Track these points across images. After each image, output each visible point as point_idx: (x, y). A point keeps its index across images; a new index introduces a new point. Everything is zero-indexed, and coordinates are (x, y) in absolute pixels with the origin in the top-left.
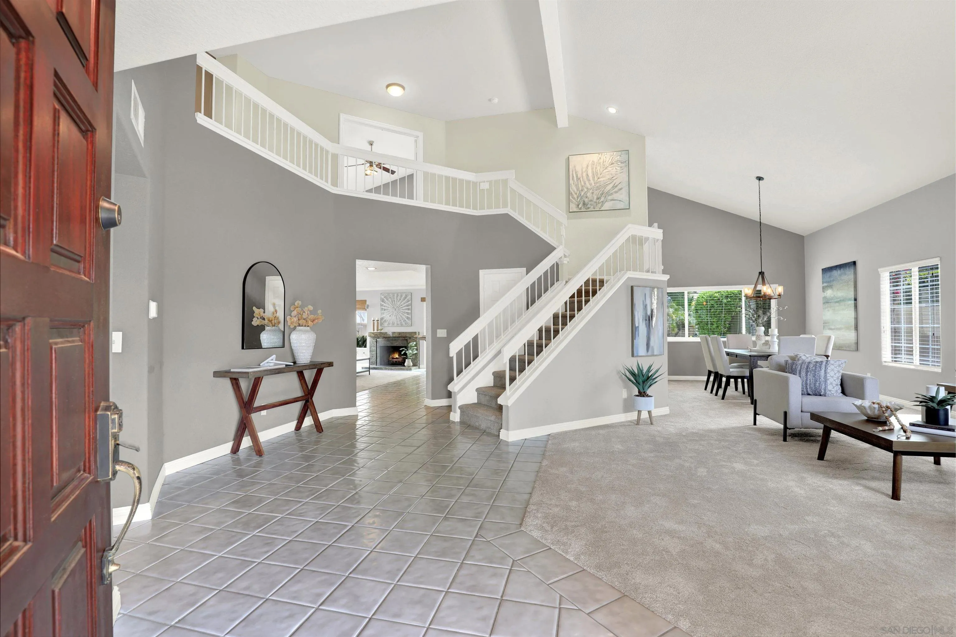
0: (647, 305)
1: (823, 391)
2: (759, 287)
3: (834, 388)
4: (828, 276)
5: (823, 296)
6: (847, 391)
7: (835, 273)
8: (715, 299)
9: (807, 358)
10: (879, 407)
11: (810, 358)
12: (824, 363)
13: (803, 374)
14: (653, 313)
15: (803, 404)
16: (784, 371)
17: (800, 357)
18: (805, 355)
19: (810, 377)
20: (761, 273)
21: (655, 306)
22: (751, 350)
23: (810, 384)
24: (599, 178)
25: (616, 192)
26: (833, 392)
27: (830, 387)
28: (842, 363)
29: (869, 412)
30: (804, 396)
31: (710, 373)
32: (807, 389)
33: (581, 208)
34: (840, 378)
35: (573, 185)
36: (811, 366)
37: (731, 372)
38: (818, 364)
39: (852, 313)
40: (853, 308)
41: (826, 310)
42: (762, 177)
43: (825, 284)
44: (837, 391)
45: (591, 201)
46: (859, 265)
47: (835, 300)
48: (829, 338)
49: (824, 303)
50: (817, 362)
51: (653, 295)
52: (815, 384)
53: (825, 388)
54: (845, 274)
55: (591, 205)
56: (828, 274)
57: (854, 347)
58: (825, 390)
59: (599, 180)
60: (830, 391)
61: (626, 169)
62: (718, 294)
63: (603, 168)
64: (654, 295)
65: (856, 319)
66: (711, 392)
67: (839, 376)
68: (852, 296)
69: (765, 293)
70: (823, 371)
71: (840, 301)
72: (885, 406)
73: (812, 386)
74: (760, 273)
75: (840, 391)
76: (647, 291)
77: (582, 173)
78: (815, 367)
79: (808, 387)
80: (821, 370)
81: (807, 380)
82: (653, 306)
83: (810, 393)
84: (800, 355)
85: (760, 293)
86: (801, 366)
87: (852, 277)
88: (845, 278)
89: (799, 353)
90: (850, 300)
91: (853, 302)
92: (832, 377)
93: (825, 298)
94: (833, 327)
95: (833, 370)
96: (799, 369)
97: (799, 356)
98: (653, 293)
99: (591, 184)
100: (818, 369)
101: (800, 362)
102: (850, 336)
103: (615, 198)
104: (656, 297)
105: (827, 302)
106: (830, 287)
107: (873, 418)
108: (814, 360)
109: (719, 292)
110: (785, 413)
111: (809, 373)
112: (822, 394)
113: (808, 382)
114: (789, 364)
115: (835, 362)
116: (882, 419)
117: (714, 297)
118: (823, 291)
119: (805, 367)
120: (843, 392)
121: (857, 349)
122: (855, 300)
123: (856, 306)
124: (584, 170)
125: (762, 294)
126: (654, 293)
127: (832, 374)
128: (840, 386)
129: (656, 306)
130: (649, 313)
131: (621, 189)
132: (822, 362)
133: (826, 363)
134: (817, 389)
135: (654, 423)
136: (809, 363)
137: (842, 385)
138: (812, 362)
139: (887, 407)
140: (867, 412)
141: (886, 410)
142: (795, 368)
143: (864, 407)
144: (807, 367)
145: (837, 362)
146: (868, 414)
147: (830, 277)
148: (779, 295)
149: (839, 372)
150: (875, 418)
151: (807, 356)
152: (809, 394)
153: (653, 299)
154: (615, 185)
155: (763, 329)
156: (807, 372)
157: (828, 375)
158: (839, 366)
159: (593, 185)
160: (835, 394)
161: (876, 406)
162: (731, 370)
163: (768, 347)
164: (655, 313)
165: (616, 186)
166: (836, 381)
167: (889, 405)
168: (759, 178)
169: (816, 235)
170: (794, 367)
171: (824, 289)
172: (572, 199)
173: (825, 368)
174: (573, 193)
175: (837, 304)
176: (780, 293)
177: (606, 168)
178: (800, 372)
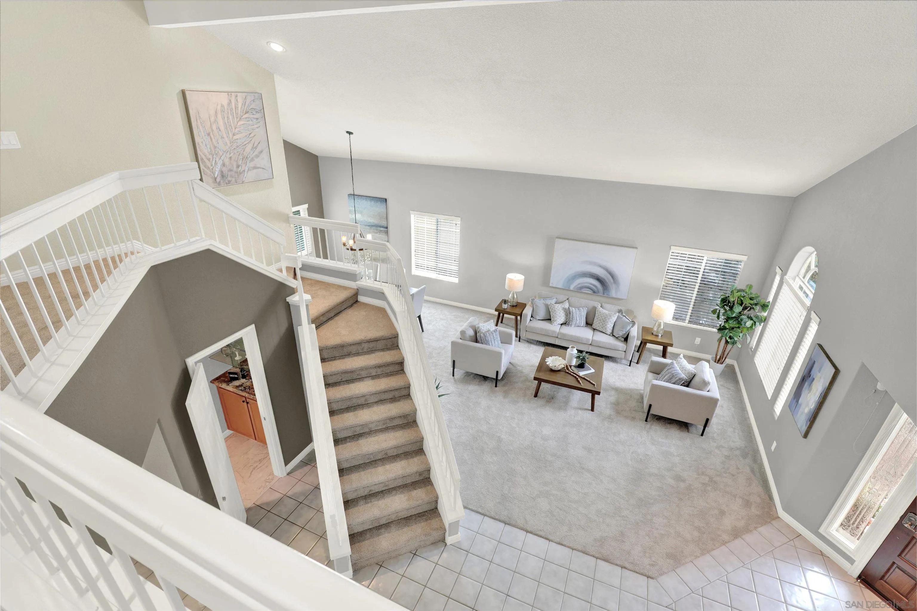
5: (351, 217)
7: (365, 202)
24: (234, 135)
25: (257, 156)
33: (220, 182)
35: (201, 144)
40: (384, 234)
42: (352, 132)
45: (231, 170)
46: (389, 202)
47: (366, 224)
54: (376, 206)
55: (231, 176)
59: (235, 137)
61: (262, 123)
63: (237, 118)
68: (384, 224)
71: (372, 226)
77: (211, 124)
87: (383, 210)
88: (376, 209)
90: (382, 227)
91: (384, 229)
93: (353, 219)
99: (226, 144)
103: (258, 166)
106: (359, 212)
118: (351, 213)
122: (387, 228)
123: (387, 233)
124: (213, 119)
131: (261, 152)
154: (255, 145)
159: (229, 145)
165: (256, 148)
172: (205, 169)
174: (205, 160)
175: (368, 227)
177: (240, 118)
178: (491, 342)
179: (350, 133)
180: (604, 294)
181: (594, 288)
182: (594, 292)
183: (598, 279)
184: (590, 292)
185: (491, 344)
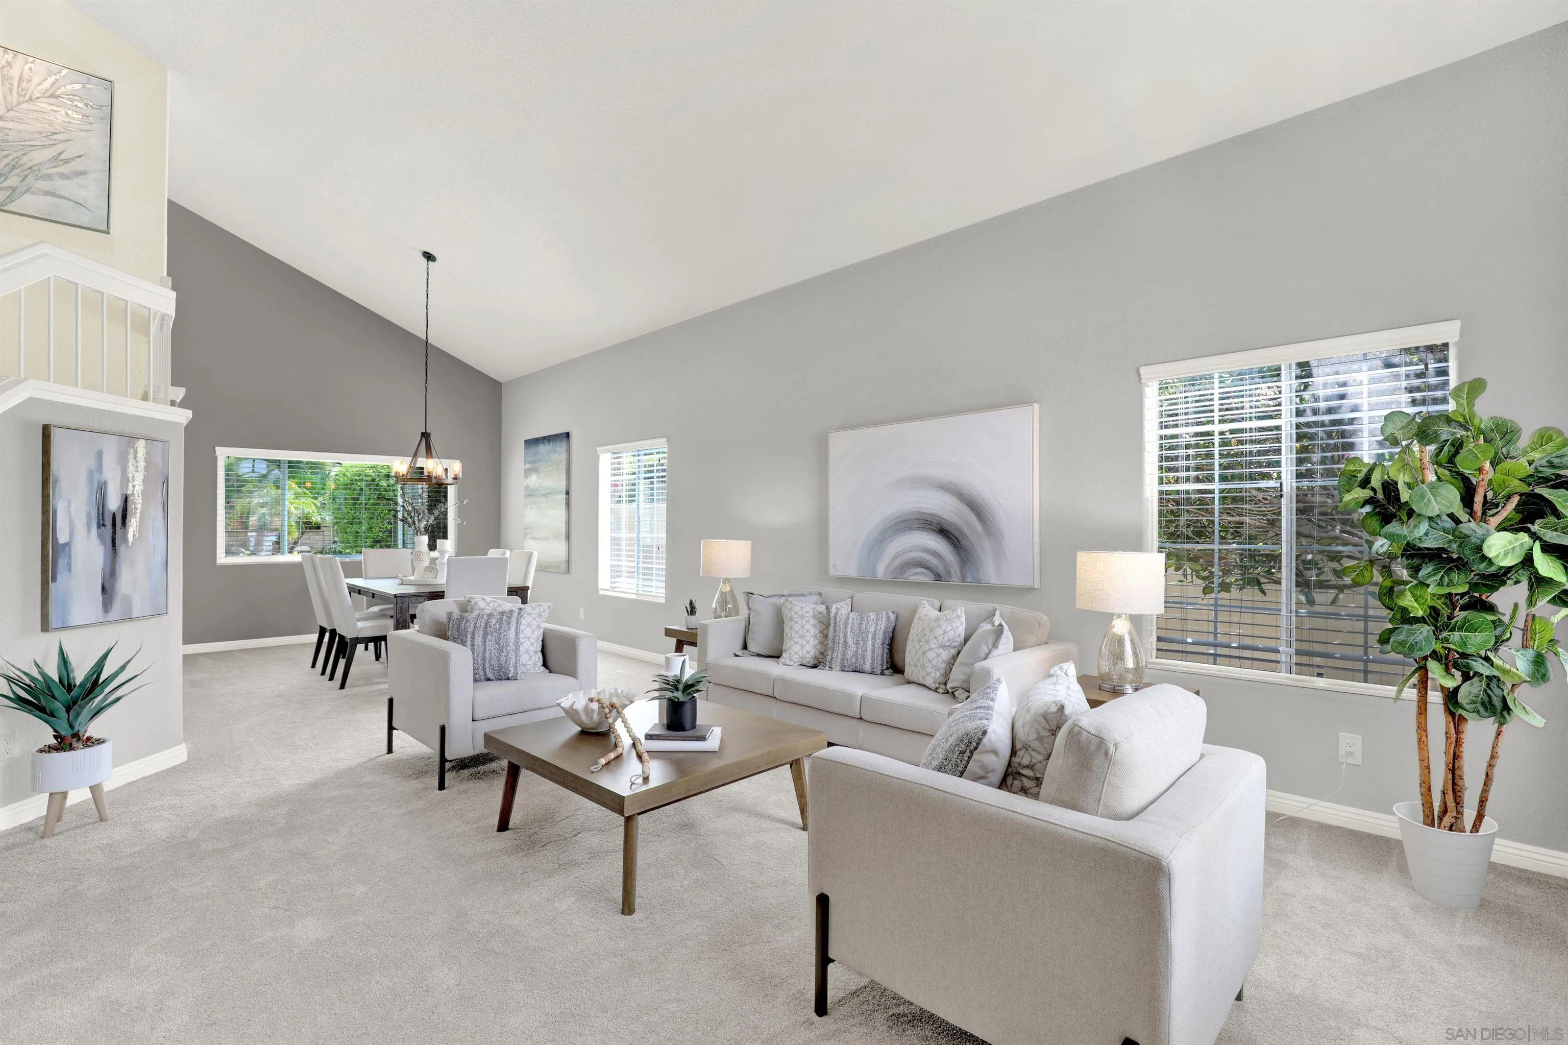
0: (105, 483)
1: (512, 669)
2: (421, 462)
3: (531, 657)
4: (532, 453)
5: (525, 484)
6: (551, 663)
7: (543, 448)
8: (368, 478)
9: (488, 604)
10: (599, 707)
11: (492, 605)
12: (515, 615)
13: (479, 639)
14: (131, 507)
15: (476, 704)
16: (445, 637)
17: (476, 603)
18: (484, 599)
19: (491, 644)
20: (425, 435)
21: (136, 488)
22: (402, 580)
23: (490, 660)
25: (65, 177)
26: (528, 667)
27: (524, 658)
28: (544, 611)
29: (584, 718)
30: (479, 684)
31: (322, 631)
32: (484, 669)
34: (541, 638)
36: (493, 621)
37: (359, 630)
38: (505, 618)
39: (561, 513)
40: (564, 507)
41: (529, 507)
42: (433, 254)
43: (528, 466)
44: (535, 664)
46: (573, 437)
47: (541, 492)
48: (530, 556)
49: (526, 496)
50: (502, 613)
51: (131, 456)
52: (498, 657)
53: (516, 663)
54: (555, 452)
56: (533, 449)
57: (564, 567)
58: (516, 668)
60: (524, 665)
62: (372, 471)
64: (135, 458)
65: (568, 523)
66: (323, 673)
67: (539, 634)
68: (563, 487)
69: (429, 473)
70: (513, 631)
71: (548, 494)
72: (608, 704)
73: (494, 662)
74: (423, 434)
75: (540, 663)
76: (110, 447)
78: (500, 623)
79: (487, 665)
80: (509, 629)
81: (485, 651)
82: (131, 488)
83: (490, 676)
84: (476, 600)
85: (422, 473)
86: (476, 624)
87: (564, 456)
88: (555, 457)
89: (474, 596)
90: (560, 492)
91: (564, 496)
92: (529, 638)
93: (527, 487)
94: (537, 536)
95: (529, 625)
96: (471, 629)
97: (473, 602)
98: (132, 451)
100: (505, 626)
101: (474, 615)
102: (559, 550)
103: (62, 193)
104: (142, 464)
105: (530, 494)
106: (534, 470)
107: (589, 729)
108: (500, 610)
109: (372, 467)
110: (443, 729)
111: (489, 637)
112: (510, 675)
113: (487, 655)
114: (453, 620)
115: (534, 609)
116: (603, 729)
117: (366, 476)
118: (526, 477)
119: (483, 624)
120: (545, 664)
121: (568, 571)
122: (568, 493)
123: (568, 504)
125: (426, 474)
126: (136, 453)
127: (528, 632)
128: (540, 654)
129: (142, 487)
130: (113, 504)
132: (511, 612)
133: (519, 614)
134: (501, 668)
135: (109, 816)
136: (490, 615)
137: (543, 651)
138: (495, 613)
139: (612, 706)
140: (580, 719)
141: (610, 712)
142: (465, 628)
143: (576, 711)
144: (487, 624)
145: (537, 609)
146: (583, 722)
147: (535, 455)
148: (455, 479)
149: (539, 627)
150: (593, 729)
151: (488, 599)
152: (489, 680)
153: (131, 469)
154: (63, 156)
155: (425, 539)
156: (485, 634)
157: (521, 636)
158: (540, 615)
160: (532, 671)
161: (595, 706)
162: (360, 624)
163: (433, 574)
164: (139, 506)
165: (66, 161)
166: (535, 645)
167: (614, 700)
168: (427, 255)
169: (518, 382)
170: (462, 627)
171: (527, 472)
173: (517, 624)
175: (544, 498)
176: (456, 475)
178: (473, 638)
179: (429, 257)
180: (964, 579)
181: (934, 561)
182: (938, 577)
183: (944, 532)
184: (927, 578)
185: (469, 643)
